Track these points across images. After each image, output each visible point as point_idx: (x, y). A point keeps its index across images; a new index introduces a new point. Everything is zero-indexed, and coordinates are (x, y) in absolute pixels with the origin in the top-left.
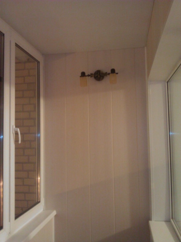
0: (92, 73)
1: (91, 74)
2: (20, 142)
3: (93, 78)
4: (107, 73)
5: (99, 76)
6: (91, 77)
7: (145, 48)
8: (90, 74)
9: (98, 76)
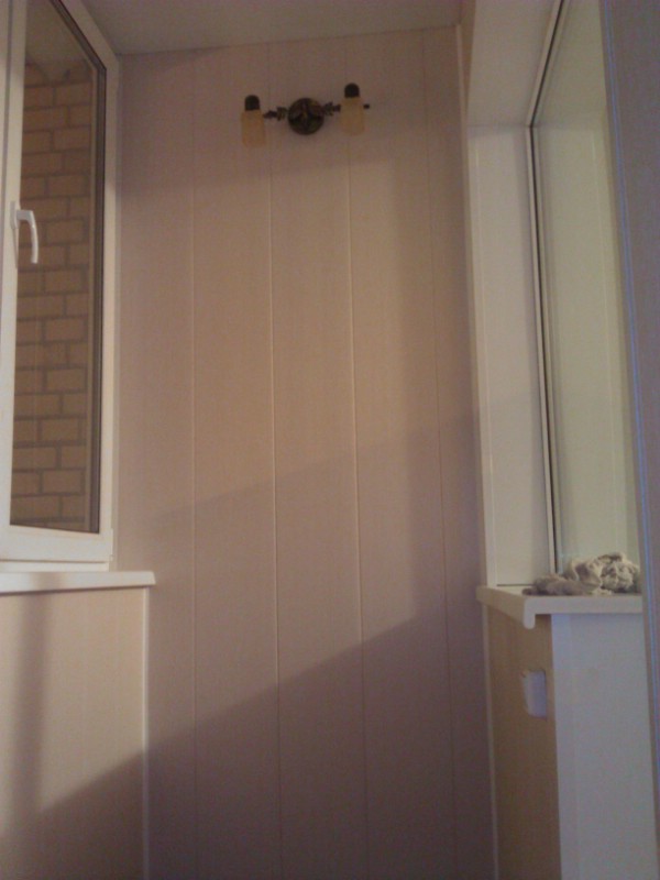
0: (282, 106)
1: (280, 109)
2: (35, 259)
3: (285, 121)
4: (331, 104)
5: (306, 115)
6: (279, 119)
7: (459, 28)
8: (274, 109)
9: (301, 115)
